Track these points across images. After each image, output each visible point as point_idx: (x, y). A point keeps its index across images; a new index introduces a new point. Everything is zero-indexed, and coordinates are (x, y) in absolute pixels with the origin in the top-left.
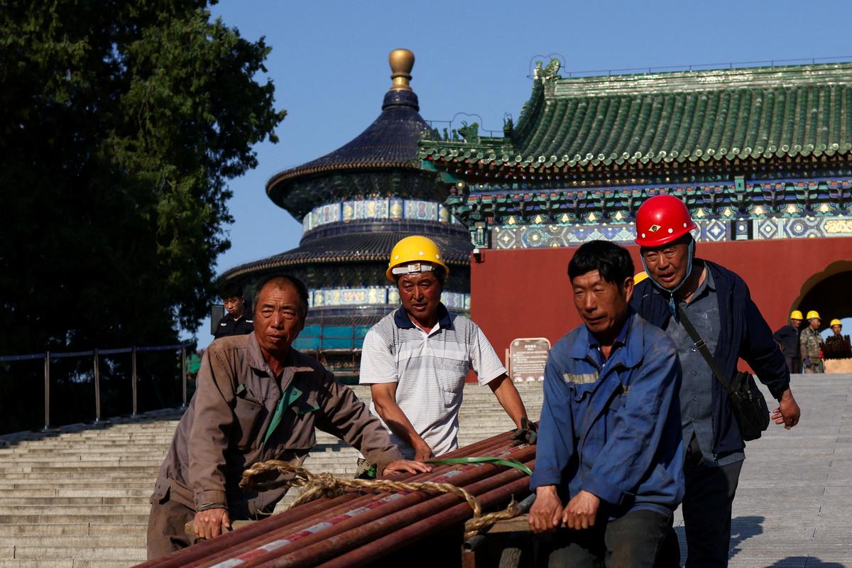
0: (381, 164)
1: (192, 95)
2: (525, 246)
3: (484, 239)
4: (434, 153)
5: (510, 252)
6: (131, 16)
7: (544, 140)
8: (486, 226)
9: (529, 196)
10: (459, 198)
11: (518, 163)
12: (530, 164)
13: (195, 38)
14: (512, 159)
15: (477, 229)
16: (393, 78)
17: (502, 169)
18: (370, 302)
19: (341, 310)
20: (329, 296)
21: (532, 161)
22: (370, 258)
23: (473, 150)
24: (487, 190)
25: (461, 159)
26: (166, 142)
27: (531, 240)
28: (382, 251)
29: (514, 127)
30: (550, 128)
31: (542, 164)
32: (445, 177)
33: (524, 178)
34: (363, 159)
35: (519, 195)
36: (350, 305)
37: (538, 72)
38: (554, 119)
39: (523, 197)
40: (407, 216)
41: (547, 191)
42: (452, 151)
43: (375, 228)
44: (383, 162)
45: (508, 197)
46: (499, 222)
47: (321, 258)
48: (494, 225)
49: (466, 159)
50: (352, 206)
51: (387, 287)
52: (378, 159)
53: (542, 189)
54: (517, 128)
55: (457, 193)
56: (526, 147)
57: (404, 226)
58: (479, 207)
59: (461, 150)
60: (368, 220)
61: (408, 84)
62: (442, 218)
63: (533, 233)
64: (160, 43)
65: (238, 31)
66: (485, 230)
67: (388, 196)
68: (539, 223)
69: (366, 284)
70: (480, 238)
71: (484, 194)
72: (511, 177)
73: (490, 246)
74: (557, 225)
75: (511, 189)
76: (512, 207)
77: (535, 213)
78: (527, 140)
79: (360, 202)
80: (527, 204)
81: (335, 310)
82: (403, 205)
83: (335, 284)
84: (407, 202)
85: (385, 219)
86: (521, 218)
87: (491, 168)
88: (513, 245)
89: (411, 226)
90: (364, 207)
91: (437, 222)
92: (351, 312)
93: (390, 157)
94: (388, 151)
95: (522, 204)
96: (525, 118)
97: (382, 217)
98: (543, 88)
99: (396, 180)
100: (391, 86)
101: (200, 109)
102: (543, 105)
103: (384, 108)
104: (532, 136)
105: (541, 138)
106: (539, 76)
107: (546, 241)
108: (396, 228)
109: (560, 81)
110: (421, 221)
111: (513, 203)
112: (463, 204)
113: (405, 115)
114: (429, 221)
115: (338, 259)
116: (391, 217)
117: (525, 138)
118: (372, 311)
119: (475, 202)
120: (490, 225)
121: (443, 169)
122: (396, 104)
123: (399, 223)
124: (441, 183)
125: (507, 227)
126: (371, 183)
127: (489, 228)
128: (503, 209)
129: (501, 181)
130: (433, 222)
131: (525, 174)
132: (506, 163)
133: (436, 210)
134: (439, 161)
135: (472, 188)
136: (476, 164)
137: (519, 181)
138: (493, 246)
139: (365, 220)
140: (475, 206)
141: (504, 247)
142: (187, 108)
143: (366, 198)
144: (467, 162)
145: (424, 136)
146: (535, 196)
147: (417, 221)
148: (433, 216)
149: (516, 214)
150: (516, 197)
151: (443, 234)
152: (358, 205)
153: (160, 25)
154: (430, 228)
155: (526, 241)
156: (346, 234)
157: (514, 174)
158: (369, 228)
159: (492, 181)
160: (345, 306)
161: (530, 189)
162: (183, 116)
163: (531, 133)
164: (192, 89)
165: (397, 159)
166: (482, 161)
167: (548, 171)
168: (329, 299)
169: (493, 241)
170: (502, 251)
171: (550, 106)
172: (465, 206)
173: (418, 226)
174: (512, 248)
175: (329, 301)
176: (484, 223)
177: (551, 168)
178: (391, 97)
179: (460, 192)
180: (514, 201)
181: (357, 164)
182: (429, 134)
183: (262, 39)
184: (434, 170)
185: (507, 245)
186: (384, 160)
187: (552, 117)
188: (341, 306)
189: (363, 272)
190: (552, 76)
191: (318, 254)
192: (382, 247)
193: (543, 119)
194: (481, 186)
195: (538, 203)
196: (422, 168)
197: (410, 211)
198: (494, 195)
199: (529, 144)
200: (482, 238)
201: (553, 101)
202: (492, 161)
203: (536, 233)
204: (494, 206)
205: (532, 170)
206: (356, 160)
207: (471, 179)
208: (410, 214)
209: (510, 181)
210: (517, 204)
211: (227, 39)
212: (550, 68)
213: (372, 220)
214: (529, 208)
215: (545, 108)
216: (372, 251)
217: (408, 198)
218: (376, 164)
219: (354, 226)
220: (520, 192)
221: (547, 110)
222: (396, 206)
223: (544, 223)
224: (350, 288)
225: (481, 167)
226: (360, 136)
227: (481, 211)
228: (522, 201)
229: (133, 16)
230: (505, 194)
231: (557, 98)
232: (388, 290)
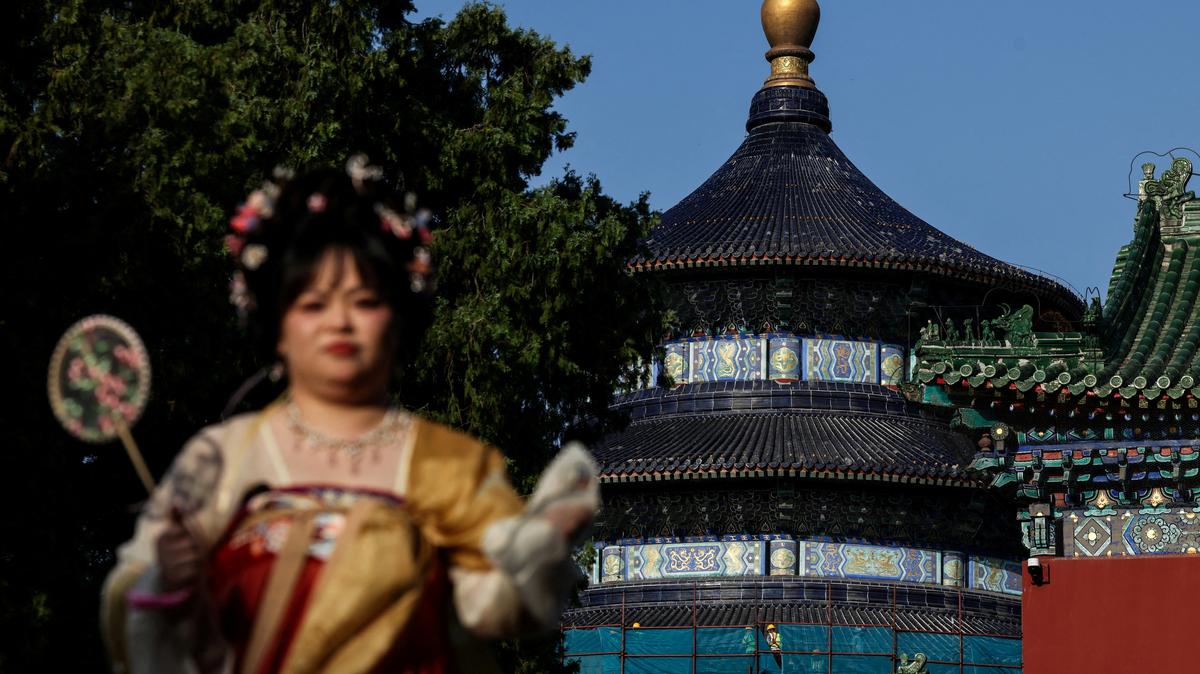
0: (748, 259)
1: (541, 330)
2: (1131, 551)
3: (1048, 538)
4: (948, 370)
5: (1099, 564)
6: (429, 188)
7: (1162, 337)
8: (1052, 511)
9: (1136, 452)
10: (997, 458)
11: (1116, 391)
12: (1139, 392)
13: (546, 226)
14: (1103, 380)
15: (1033, 518)
16: (771, 58)
17: (1083, 401)
18: (730, 572)
19: (664, 590)
20: (637, 558)
21: (1143, 385)
22: (728, 474)
23: (1023, 362)
24: (1052, 442)
25: (1001, 382)
26: (497, 418)
27: (1143, 538)
28: (756, 457)
29: (1104, 314)
30: (1175, 305)
31: (1164, 392)
32: (969, 417)
33: (1127, 418)
34: (709, 250)
35: (1116, 450)
36: (683, 580)
37: (1146, 187)
38: (1182, 284)
39: (1125, 455)
40: (809, 374)
41: (1175, 442)
42: (982, 366)
43: (739, 403)
44: (754, 256)
45: (1095, 454)
46: (1078, 504)
47: (619, 474)
48: (1067, 508)
49: (1011, 382)
50: (685, 354)
51: (767, 537)
52: (742, 248)
53: (1163, 439)
54: (1109, 311)
55: (992, 447)
56: (1128, 350)
57: (802, 397)
58: (1037, 475)
59: (1000, 361)
60: (721, 384)
61: (805, 71)
62: (887, 377)
63: (1149, 525)
64: (483, 237)
65: (598, 182)
66: (1049, 519)
67: (763, 331)
68: (1158, 505)
69: (719, 532)
70: (1040, 535)
71: (1047, 447)
72: (1100, 417)
73: (1060, 551)
74: (1195, 510)
75: (1101, 438)
76: (1104, 474)
77: (1149, 485)
78: (1128, 334)
79: (701, 344)
80: (1133, 468)
81: (649, 590)
82: (799, 350)
83: (648, 532)
84: (808, 343)
85: (758, 381)
86: (1121, 496)
87: (1062, 399)
88: (1105, 549)
89: (816, 396)
90: (711, 355)
91: (878, 388)
92: (687, 596)
93: (769, 245)
94: (764, 230)
95: (1123, 469)
96: (1124, 288)
97: (753, 377)
98: (1158, 220)
99: (783, 293)
100: (767, 76)
101: (552, 352)
102: (1159, 254)
103: (749, 126)
104: (1139, 324)
105: (1156, 329)
106: (1149, 194)
107: (1174, 541)
108: (783, 401)
109: (1190, 204)
110: (840, 384)
111: (1105, 466)
112: (1006, 468)
113: (797, 143)
114: (858, 386)
115: (658, 476)
116: (773, 377)
117: (1125, 329)
118: (734, 593)
119: (1029, 464)
120: (1059, 511)
121: (965, 402)
122: (780, 119)
123: (791, 391)
124: (962, 429)
125: (1094, 512)
126: (726, 300)
127: (1058, 515)
128: (1084, 478)
129: (1080, 424)
130: (867, 387)
131: (1128, 411)
132: (1091, 389)
133: (874, 360)
134: (958, 386)
135: (1021, 437)
136: (1032, 393)
137: (1118, 424)
138: (1066, 551)
139: (713, 385)
140: (1029, 473)
141: (1088, 554)
142: (531, 352)
143: (715, 336)
144: (1012, 388)
145: (926, 337)
146: (1149, 452)
147: (832, 384)
148: (868, 373)
149: (1112, 487)
150: (1111, 454)
151: (890, 413)
152: (696, 351)
153: (479, 201)
154: (860, 401)
155: (1131, 541)
156: (670, 416)
157: (1107, 410)
158: (721, 403)
159: (1062, 424)
160: (674, 580)
161: (1138, 438)
162: (526, 367)
163: (1137, 318)
164: (544, 319)
165: (785, 248)
166: (1043, 387)
167: (1176, 406)
168: (637, 566)
169: (1066, 541)
170: (1085, 562)
171: (1174, 256)
172: (1009, 472)
173: (835, 396)
174: (1104, 555)
175: (637, 571)
176: (1047, 507)
177: (1183, 400)
178: (766, 102)
179: (1000, 446)
180: (1108, 461)
181: (695, 260)
182: (936, 332)
183: (644, 198)
184: (948, 404)
185: (1094, 549)
186: (757, 249)
187: (1176, 280)
188: (664, 580)
189: (712, 504)
190: (1176, 193)
191: (611, 468)
192: (753, 449)
193: (1160, 285)
194: (1041, 434)
195: (1157, 466)
196: (924, 402)
197: (816, 364)
198: (1067, 450)
199: (1133, 342)
200: (1044, 537)
201: (1179, 246)
202: (1063, 387)
203: (1151, 525)
204: (1067, 473)
205: (1143, 404)
206: (692, 252)
207: (1021, 421)
208: (816, 369)
209: (1099, 425)
210: (1114, 468)
211: (607, 232)
212: (1171, 177)
213: (730, 384)
214: (1138, 477)
215: (1161, 260)
216: (733, 457)
217: (812, 335)
218: (738, 260)
219: (690, 399)
220: (1119, 444)
221: (1166, 264)
222: (783, 354)
223: (1167, 507)
224: (683, 541)
225: (1041, 398)
226: (698, 191)
227: (1041, 484)
228: (1125, 461)
229: (433, 188)
230: (1089, 448)
231: (1187, 238)
232: (768, 544)
